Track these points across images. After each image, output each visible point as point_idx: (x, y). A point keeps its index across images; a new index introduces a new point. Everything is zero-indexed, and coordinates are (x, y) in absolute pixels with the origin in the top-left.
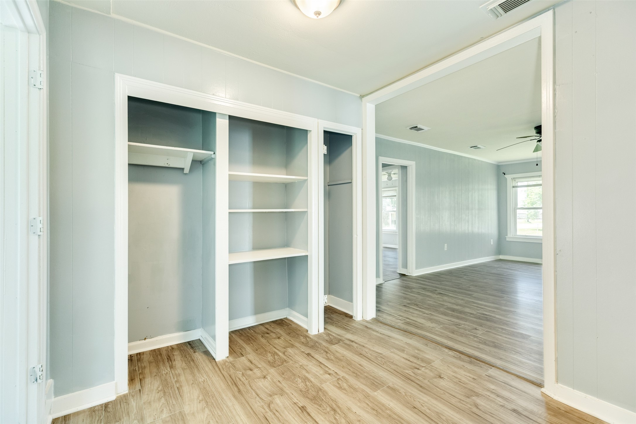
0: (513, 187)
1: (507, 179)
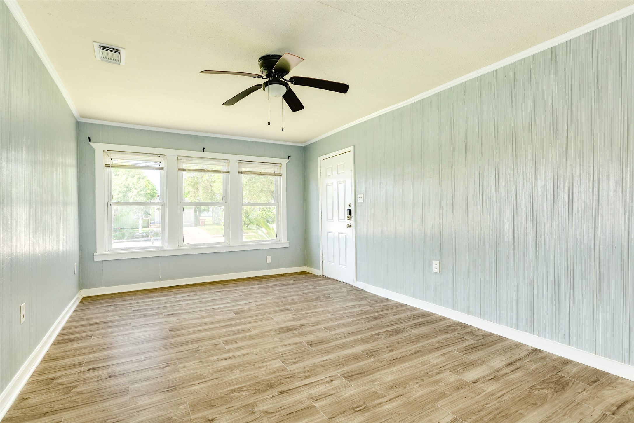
0: (107, 166)
1: (96, 151)
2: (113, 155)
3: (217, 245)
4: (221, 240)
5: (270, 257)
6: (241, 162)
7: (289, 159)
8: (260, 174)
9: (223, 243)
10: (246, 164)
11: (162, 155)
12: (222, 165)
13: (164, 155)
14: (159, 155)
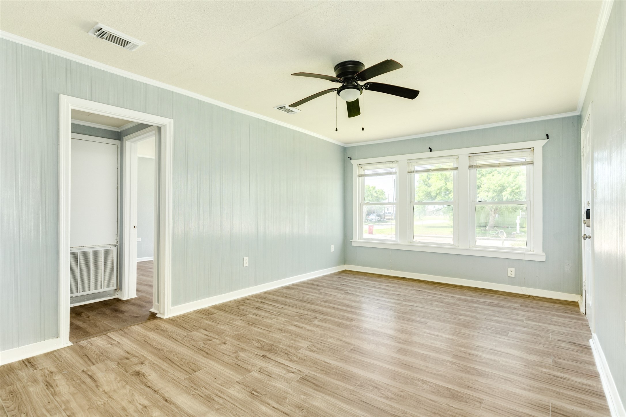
2: (364, 167)
3: (445, 245)
4: (450, 241)
5: (513, 269)
6: (472, 155)
7: (548, 139)
8: (499, 165)
9: (452, 244)
10: (479, 156)
11: (394, 161)
12: (453, 162)
13: (397, 161)
14: (393, 162)
